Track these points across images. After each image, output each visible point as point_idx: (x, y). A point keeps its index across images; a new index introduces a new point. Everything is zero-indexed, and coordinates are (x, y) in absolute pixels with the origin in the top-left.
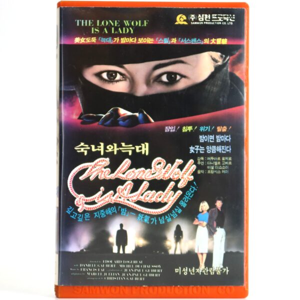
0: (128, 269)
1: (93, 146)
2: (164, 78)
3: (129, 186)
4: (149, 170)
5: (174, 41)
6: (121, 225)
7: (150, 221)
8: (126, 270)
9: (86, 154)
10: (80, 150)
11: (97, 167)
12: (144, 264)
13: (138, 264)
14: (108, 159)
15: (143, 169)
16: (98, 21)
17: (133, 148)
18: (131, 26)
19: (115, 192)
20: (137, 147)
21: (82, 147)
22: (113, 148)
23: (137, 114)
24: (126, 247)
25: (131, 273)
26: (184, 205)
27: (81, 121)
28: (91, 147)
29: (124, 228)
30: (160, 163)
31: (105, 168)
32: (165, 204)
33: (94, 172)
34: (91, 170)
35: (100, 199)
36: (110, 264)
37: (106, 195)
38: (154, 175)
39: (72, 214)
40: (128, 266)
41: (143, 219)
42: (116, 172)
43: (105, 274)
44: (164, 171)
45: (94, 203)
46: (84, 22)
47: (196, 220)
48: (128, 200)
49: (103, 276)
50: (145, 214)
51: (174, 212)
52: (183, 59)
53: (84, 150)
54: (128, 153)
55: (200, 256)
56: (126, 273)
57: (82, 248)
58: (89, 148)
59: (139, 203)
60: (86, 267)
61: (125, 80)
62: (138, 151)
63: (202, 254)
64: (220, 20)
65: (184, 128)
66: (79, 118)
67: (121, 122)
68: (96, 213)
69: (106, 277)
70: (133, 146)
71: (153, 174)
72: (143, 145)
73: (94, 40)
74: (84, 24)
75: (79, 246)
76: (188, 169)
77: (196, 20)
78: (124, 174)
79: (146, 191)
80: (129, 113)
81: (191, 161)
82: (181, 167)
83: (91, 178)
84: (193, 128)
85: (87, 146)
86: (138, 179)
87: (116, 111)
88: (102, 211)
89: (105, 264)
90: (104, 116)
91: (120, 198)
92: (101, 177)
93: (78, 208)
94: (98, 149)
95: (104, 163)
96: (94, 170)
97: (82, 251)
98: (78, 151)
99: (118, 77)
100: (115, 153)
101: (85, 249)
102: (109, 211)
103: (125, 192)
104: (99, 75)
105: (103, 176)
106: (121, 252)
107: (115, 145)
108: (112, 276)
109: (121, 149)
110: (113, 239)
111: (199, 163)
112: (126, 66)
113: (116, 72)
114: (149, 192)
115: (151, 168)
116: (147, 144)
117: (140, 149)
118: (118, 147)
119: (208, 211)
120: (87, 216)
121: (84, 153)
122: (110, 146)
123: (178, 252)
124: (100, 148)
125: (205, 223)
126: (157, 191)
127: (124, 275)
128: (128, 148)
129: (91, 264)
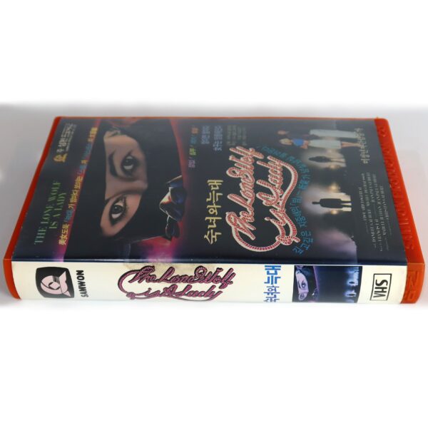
0: (370, 199)
1: (209, 226)
2: (128, 168)
3: (263, 196)
4: (242, 180)
5: (84, 162)
6: (314, 203)
7: (306, 179)
8: (373, 201)
9: (220, 234)
10: (214, 239)
11: (238, 222)
12: (362, 186)
13: (363, 190)
14: (227, 214)
15: (241, 185)
16: (42, 223)
17: (214, 192)
18: (57, 195)
19: (271, 207)
20: (213, 188)
21: (210, 237)
22: (213, 209)
23: (170, 188)
24: (342, 200)
25: (375, 197)
26: (284, 155)
27: (173, 238)
28: (211, 229)
29: (318, 201)
30: (234, 172)
31: (239, 216)
32: (284, 168)
33: (244, 226)
34: (241, 228)
35: (281, 221)
36: (367, 215)
37: (276, 216)
38: (249, 175)
39: (303, 248)
40: (367, 198)
41: (304, 185)
42: (245, 206)
43: (382, 218)
44: (243, 169)
45: (286, 228)
46: (39, 235)
47: (302, 147)
48: (281, 197)
49: (385, 220)
50: (298, 184)
51: (294, 162)
52: (107, 155)
53: (214, 235)
54: (219, 196)
55: (345, 146)
56: (376, 200)
57: (350, 239)
58: (212, 231)
59: (284, 188)
60: (376, 235)
61: (125, 198)
62: (217, 188)
63: (342, 144)
64: (69, 132)
65: (191, 154)
66: (170, 239)
67: (179, 201)
68: (301, 226)
69: (385, 218)
70: (212, 192)
71: (247, 176)
72: (210, 184)
73: (66, 227)
74: (42, 235)
75: (348, 242)
76: (241, 152)
77: (64, 148)
78: (247, 200)
79: (270, 183)
80: (169, 194)
81: (231, 150)
82: (238, 157)
83: (253, 229)
84: (191, 148)
85: (209, 232)
86: (254, 188)
87: (165, 205)
88: (297, 220)
89: (368, 218)
90: (169, 216)
91: (278, 203)
92: (251, 219)
93: (294, 242)
94: (214, 222)
95: (232, 216)
96: (241, 226)
97: (353, 239)
98: (216, 240)
99: (120, 204)
100: (220, 207)
101: (351, 236)
102: (297, 213)
103: (271, 198)
104: (113, 222)
105: (250, 218)
106: (350, 204)
107: (208, 206)
108: (383, 212)
109: (214, 201)
110: (335, 211)
111: (234, 144)
112: (106, 198)
113: (113, 206)
114: (269, 180)
115: (240, 178)
116: (209, 181)
117: (215, 186)
118: (213, 204)
119: (290, 139)
120: (304, 233)
121: (217, 235)
122: (209, 211)
123: (343, 160)
124: (213, 220)
125: (305, 142)
126: (269, 174)
127: (379, 203)
128: (214, 196)
129: (370, 231)
